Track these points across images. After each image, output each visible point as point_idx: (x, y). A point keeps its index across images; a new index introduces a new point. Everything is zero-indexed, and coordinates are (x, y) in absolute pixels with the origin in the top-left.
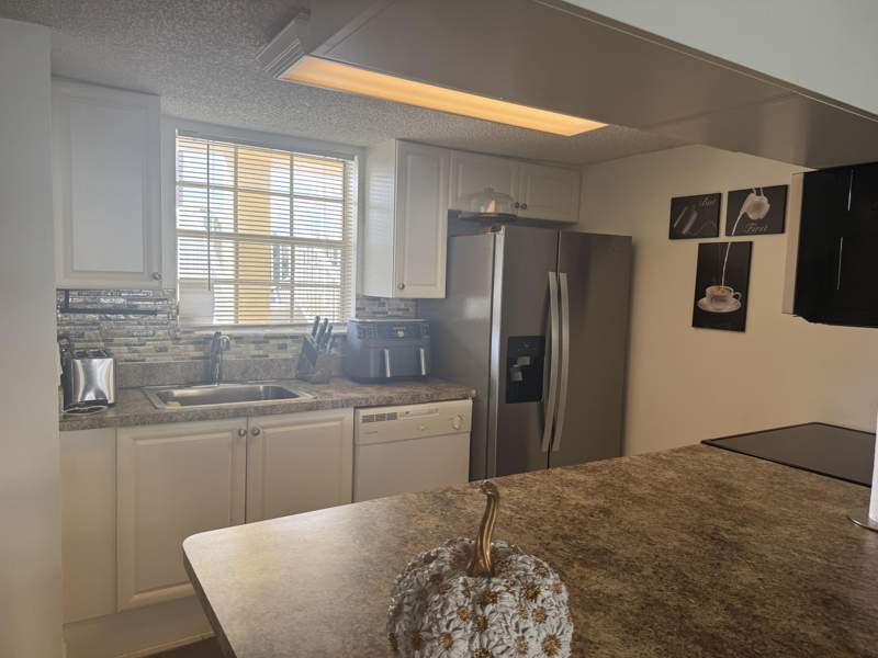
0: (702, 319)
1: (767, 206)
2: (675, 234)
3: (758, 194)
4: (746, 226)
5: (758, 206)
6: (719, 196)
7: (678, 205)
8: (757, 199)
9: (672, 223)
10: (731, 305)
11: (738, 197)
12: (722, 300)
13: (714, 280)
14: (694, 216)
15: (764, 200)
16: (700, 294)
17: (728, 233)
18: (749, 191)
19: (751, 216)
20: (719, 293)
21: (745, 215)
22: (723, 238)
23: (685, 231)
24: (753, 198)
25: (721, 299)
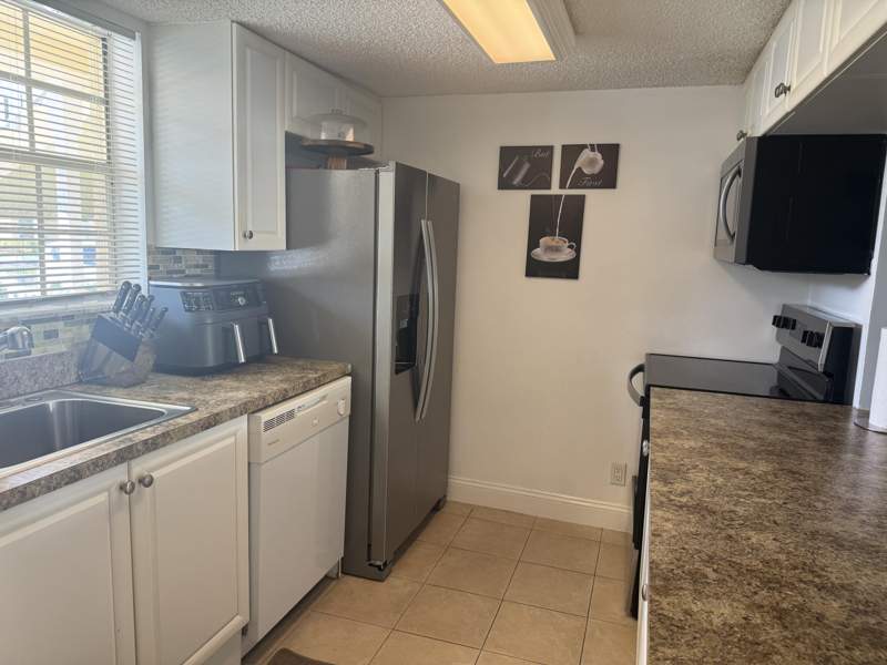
0: (535, 269)
1: (602, 162)
2: (504, 184)
3: (593, 150)
4: (581, 180)
5: (592, 162)
6: (550, 149)
7: (507, 154)
8: (592, 154)
9: (501, 173)
10: (565, 255)
11: (572, 152)
12: (555, 249)
13: (548, 230)
14: (526, 166)
15: (599, 156)
16: (533, 243)
17: (562, 186)
18: (583, 147)
19: (585, 171)
20: (554, 244)
21: (580, 169)
22: (555, 190)
23: (517, 181)
24: (587, 154)
25: (557, 250)
